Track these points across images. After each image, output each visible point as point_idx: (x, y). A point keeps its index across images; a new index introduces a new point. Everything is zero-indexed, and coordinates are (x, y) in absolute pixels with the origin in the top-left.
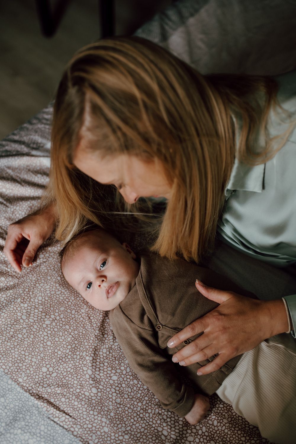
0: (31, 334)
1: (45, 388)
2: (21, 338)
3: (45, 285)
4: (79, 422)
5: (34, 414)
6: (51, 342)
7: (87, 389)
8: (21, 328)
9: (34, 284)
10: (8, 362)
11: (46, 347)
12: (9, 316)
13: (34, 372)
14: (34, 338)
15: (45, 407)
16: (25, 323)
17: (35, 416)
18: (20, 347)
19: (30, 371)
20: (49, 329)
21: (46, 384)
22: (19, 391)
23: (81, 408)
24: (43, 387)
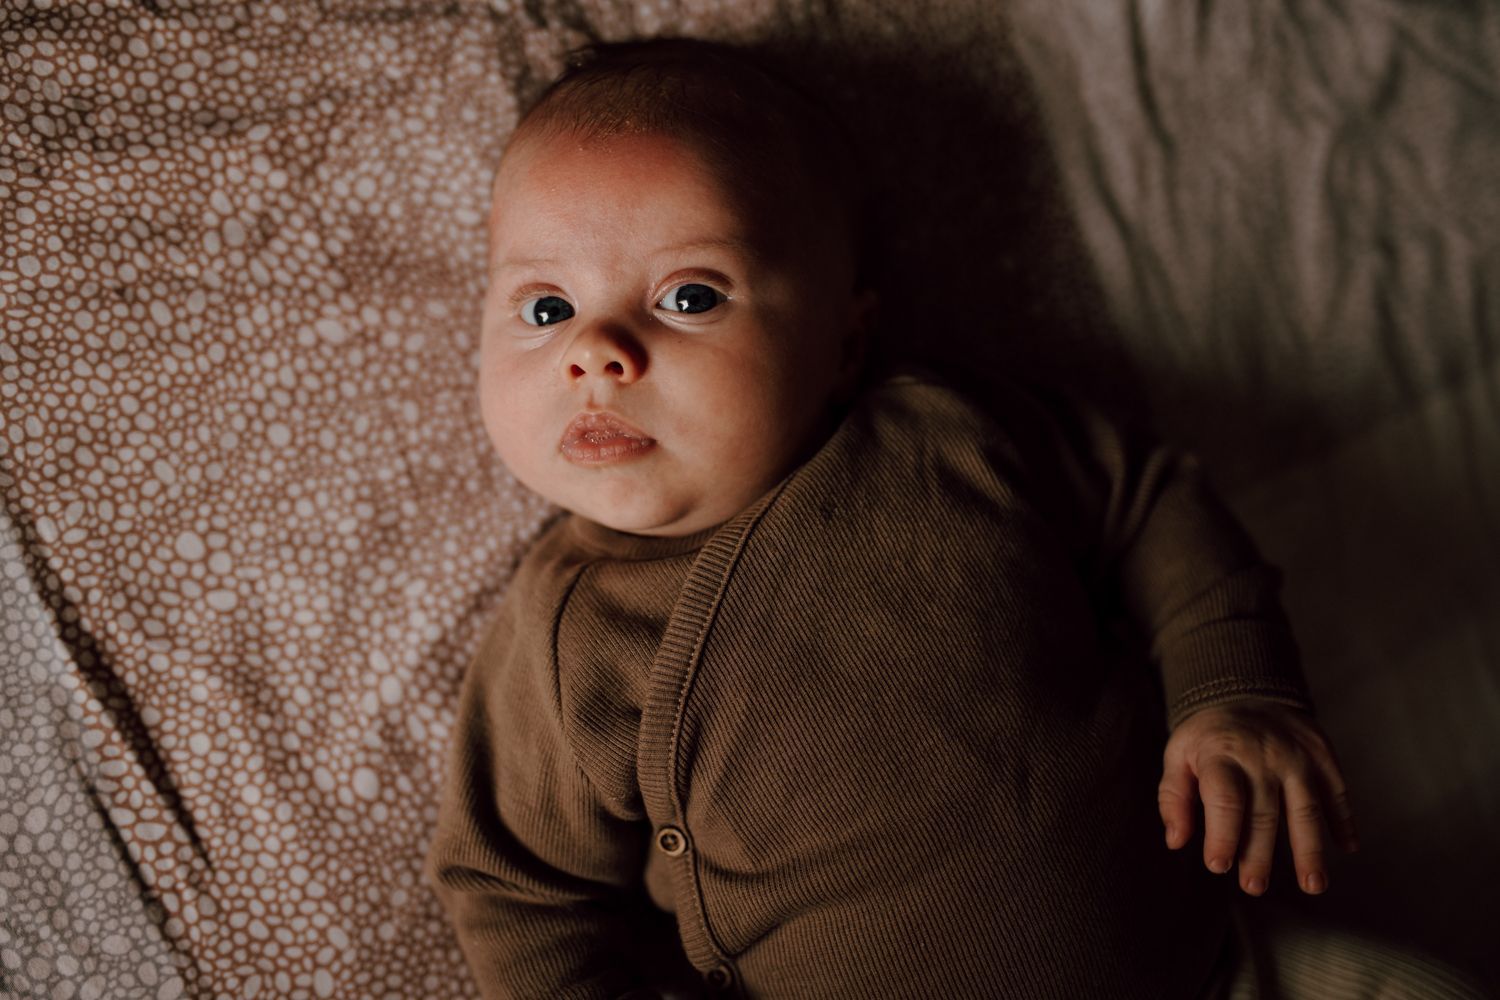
0: (218, 338)
1: (148, 637)
2: (159, 329)
3: (431, 139)
4: (222, 887)
5: (28, 734)
6: (294, 435)
7: (339, 760)
8: (187, 277)
9: (377, 99)
10: (30, 408)
11: (257, 442)
12: (164, 176)
13: (132, 531)
14: (222, 365)
15: (98, 726)
16: (219, 265)
17: (32, 743)
18: (129, 369)
19: (117, 516)
20: (319, 364)
21: (164, 620)
22: (13, 582)
23: (261, 831)
24: (139, 627)
